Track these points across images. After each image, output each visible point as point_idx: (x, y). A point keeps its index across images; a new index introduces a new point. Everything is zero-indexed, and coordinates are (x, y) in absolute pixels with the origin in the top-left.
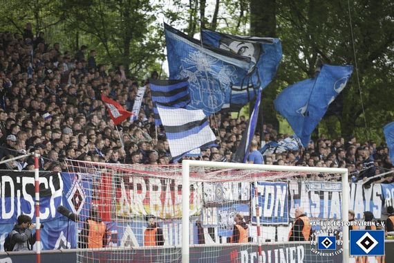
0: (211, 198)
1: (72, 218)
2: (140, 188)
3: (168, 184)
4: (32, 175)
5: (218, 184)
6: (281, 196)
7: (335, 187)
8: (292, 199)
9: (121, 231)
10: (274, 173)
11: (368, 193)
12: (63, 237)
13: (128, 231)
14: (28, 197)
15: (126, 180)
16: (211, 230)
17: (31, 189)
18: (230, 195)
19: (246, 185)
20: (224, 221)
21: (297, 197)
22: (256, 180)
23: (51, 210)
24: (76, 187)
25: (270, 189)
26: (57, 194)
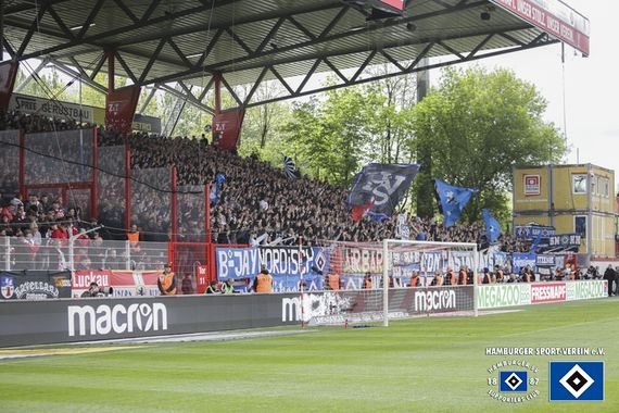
0: (397, 261)
1: (320, 273)
2: (357, 255)
3: (373, 253)
4: (298, 249)
5: (402, 253)
6: (437, 259)
7: (468, 253)
8: (443, 261)
9: (347, 281)
10: (433, 246)
11: (486, 257)
12: (313, 284)
13: (351, 280)
14: (294, 261)
15: (349, 251)
16: (398, 280)
17: (296, 256)
18: (408, 259)
19: (417, 253)
20: (405, 274)
21: (446, 260)
22: (424, 250)
23: (307, 269)
24: (320, 255)
25: (431, 256)
26: (310, 259)
